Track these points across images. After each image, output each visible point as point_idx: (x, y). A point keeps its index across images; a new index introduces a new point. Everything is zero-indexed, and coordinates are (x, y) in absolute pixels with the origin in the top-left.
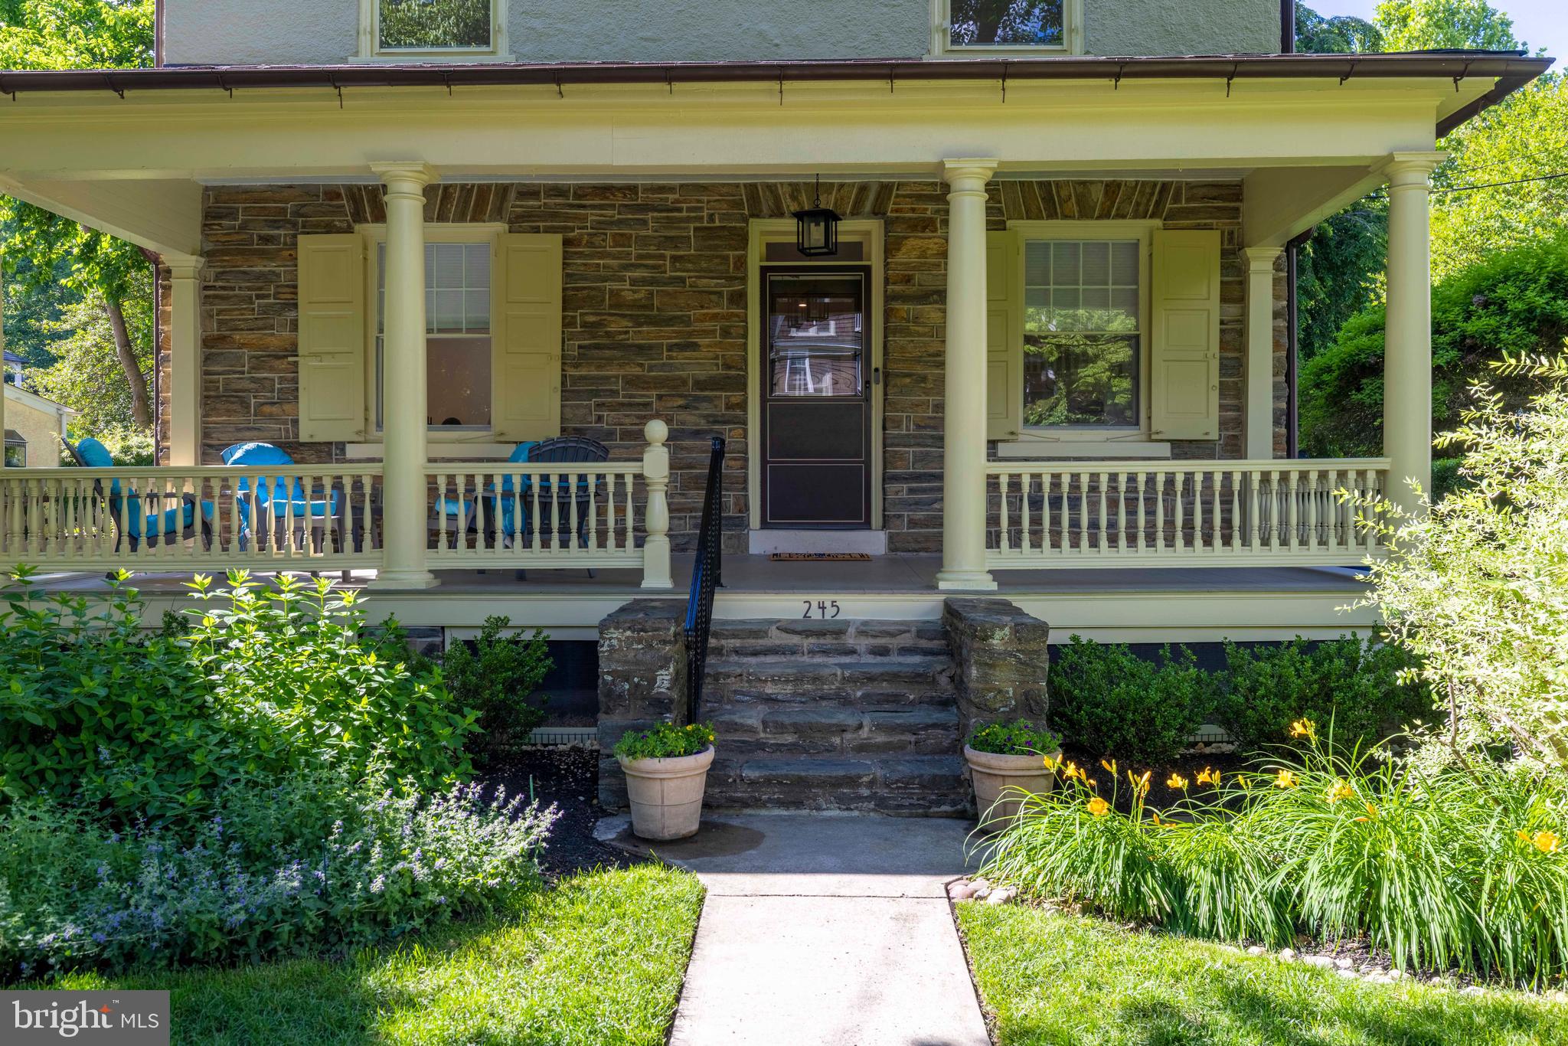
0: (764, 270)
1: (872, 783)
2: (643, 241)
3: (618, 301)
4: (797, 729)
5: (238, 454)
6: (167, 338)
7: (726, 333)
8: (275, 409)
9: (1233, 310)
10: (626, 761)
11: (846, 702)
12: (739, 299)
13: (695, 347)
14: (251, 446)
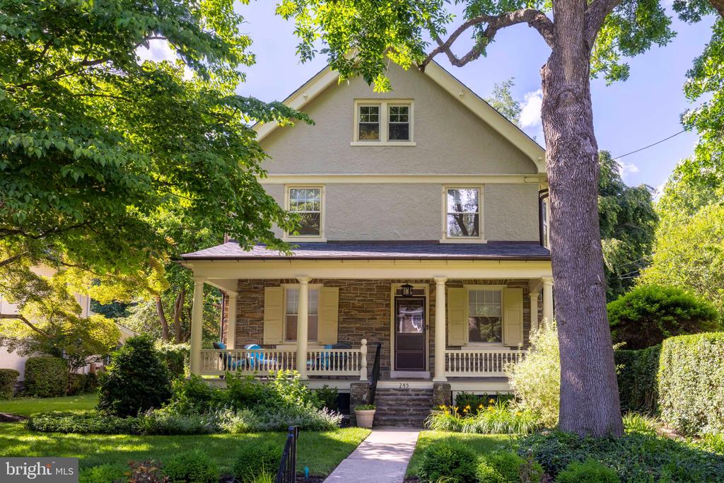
0: (395, 297)
1: (411, 421)
2: (361, 289)
3: (354, 307)
4: (395, 410)
5: (249, 348)
6: (227, 315)
7: (384, 315)
8: (257, 335)
9: (527, 310)
10: (357, 411)
11: (408, 405)
12: (388, 306)
13: (375, 319)
14: (253, 345)
